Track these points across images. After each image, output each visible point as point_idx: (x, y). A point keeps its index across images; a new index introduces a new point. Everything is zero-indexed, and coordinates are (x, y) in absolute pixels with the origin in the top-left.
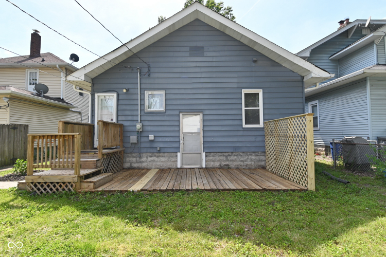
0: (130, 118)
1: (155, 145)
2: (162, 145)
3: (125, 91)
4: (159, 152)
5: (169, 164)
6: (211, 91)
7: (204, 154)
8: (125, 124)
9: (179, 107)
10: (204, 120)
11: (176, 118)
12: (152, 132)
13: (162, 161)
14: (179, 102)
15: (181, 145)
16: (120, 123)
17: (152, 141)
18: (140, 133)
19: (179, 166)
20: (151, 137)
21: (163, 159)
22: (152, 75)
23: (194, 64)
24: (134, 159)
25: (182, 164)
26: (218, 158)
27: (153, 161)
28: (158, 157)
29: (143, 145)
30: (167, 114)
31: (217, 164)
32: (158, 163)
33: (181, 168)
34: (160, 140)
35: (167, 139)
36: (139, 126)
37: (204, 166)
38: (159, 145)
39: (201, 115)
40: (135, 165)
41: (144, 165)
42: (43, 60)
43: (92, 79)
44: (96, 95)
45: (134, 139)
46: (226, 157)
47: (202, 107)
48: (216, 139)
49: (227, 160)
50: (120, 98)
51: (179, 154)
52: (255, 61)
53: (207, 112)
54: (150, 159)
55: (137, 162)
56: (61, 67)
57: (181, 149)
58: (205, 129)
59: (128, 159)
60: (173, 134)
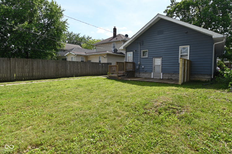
0: (136, 60)
1: (144, 69)
2: (146, 70)
3: (134, 51)
4: (146, 72)
5: (149, 76)
6: (165, 48)
7: (162, 74)
8: (135, 62)
9: (153, 56)
10: (162, 60)
11: (152, 60)
12: (143, 65)
14: (153, 54)
15: (153, 70)
16: (134, 62)
17: (143, 68)
18: (140, 65)
19: (152, 78)
20: (143, 67)
21: (147, 75)
22: (144, 44)
23: (159, 38)
24: (138, 74)
25: (153, 77)
26: (167, 75)
27: (144, 75)
28: (145, 74)
29: (140, 69)
30: (149, 58)
31: (167, 78)
32: (145, 76)
33: (153, 78)
34: (146, 68)
35: (148, 68)
36: (139, 63)
37: (162, 78)
38: (145, 70)
39: (161, 58)
40: (138, 76)
41: (141, 76)
42: (117, 39)
43: (126, 48)
44: (127, 53)
45: (137, 67)
46: (171, 75)
47: (162, 55)
48: (166, 68)
49: (171, 76)
50: (134, 53)
51: (152, 73)
52: (187, 33)
53: (163, 57)
54: (143, 74)
55: (139, 75)
56: (122, 41)
57: (153, 71)
58: (163, 64)
59: (136, 74)
60: (150, 66)
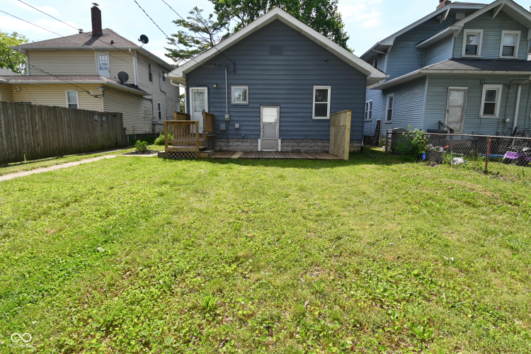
0: (219, 109)
1: (240, 132)
2: (245, 133)
3: (215, 86)
4: (243, 138)
5: (251, 148)
6: (287, 87)
7: (280, 141)
8: (215, 114)
9: (260, 101)
10: (280, 113)
11: (257, 110)
12: (237, 121)
13: (246, 145)
14: (259, 96)
15: (262, 133)
16: (211, 113)
17: (237, 129)
18: (227, 122)
19: (259, 150)
20: (237, 126)
21: (246, 144)
22: (238, 72)
23: (273, 63)
24: (223, 144)
25: (262, 148)
26: (291, 144)
27: (238, 145)
28: (242, 142)
29: (230, 132)
30: (251, 105)
31: (290, 149)
32: (243, 147)
33: (261, 152)
34: (244, 128)
35: (250, 128)
36: (227, 116)
37: (280, 150)
38: (243, 133)
39: (279, 108)
40: (224, 148)
41: (231, 148)
42: (112, 43)
43: (187, 75)
44: (191, 89)
45: (223, 127)
46: (298, 143)
47: (279, 101)
48: (289, 129)
49: (298, 146)
50: (211, 91)
51: (259, 140)
52: (326, 61)
53: (283, 105)
54: (236, 144)
55: (226, 146)
56: (133, 50)
57: (261, 137)
58: (282, 120)
59: (218, 144)
60: (255, 124)
